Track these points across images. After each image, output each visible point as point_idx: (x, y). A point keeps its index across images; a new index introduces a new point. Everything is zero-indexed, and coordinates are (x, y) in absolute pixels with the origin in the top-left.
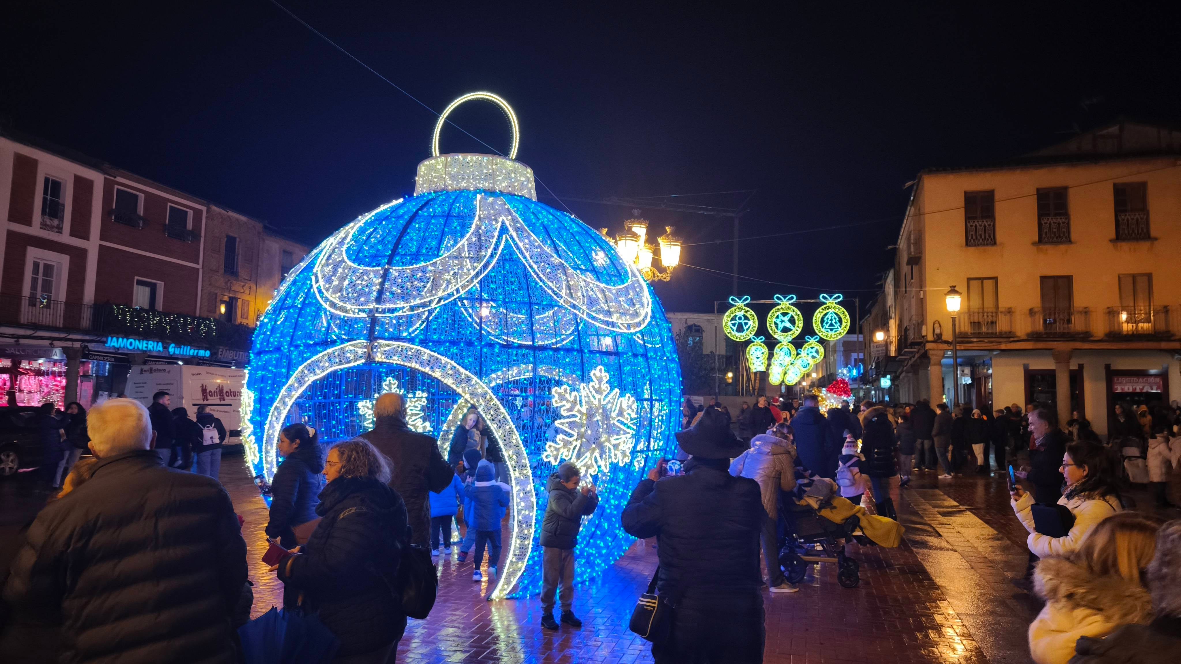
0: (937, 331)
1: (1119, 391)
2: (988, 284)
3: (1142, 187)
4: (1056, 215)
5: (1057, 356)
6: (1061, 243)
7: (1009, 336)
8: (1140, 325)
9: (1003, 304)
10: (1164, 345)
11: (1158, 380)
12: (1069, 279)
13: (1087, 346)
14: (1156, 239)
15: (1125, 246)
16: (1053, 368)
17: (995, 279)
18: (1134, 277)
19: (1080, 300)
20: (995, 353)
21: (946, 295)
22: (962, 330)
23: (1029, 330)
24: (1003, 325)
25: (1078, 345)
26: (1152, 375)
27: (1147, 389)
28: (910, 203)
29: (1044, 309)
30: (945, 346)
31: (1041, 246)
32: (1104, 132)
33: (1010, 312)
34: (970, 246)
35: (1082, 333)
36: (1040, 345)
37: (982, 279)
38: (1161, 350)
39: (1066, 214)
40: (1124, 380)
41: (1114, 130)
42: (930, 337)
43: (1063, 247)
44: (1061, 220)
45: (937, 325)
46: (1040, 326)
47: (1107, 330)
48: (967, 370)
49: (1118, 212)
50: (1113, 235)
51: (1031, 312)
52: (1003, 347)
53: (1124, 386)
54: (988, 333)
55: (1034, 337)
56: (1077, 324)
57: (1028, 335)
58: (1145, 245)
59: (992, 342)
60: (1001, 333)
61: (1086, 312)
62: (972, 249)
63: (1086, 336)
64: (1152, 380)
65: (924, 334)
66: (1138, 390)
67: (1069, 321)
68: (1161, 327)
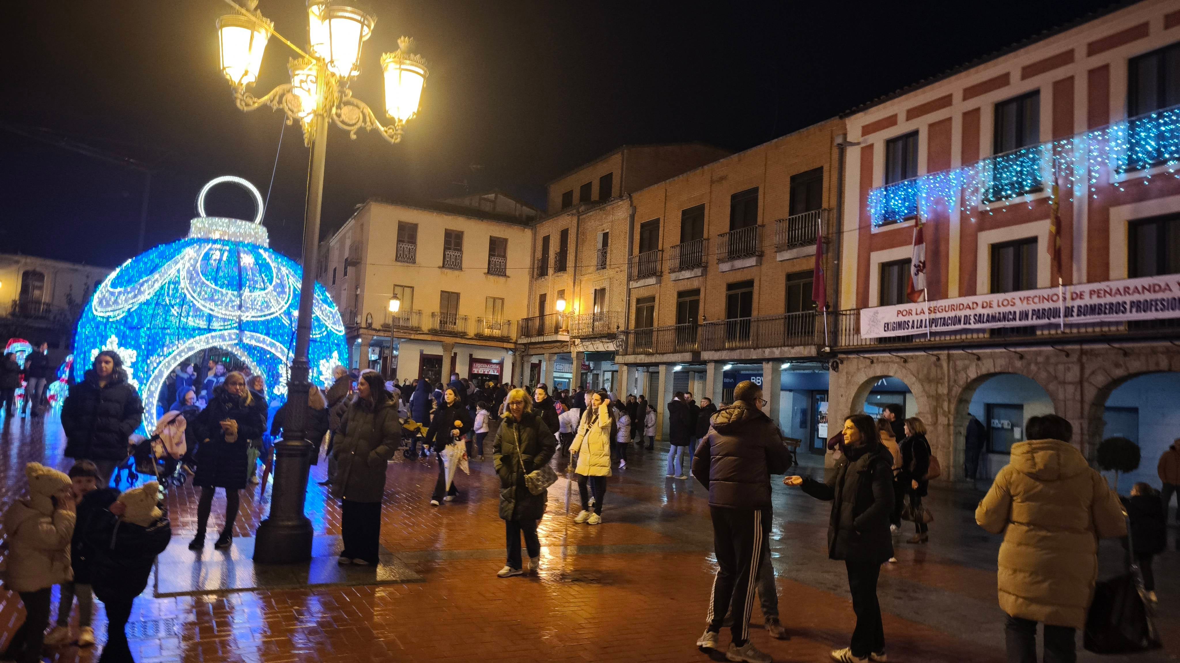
0: (369, 321)
1: (476, 372)
2: (408, 291)
3: (505, 241)
4: (455, 250)
5: (446, 347)
6: (457, 269)
7: (417, 330)
8: (495, 331)
9: (416, 307)
10: (505, 345)
11: (498, 367)
12: (458, 295)
13: (463, 341)
14: (509, 277)
15: (491, 278)
16: (442, 354)
17: (412, 288)
18: (494, 299)
19: (463, 310)
20: (403, 340)
21: (390, 299)
22: (387, 322)
23: (430, 327)
24: (414, 322)
25: (458, 340)
26: (494, 364)
27: (491, 373)
28: (353, 217)
29: (441, 313)
30: (374, 332)
31: (444, 270)
32: (486, 196)
33: (420, 313)
34: (398, 261)
35: (462, 333)
36: (435, 338)
37: (403, 287)
38: (503, 348)
39: (460, 250)
40: (478, 365)
41: (492, 196)
42: (363, 325)
43: (457, 273)
44: (457, 254)
45: (369, 317)
46: (437, 326)
47: (476, 332)
48: (377, 350)
49: (491, 255)
50: (486, 271)
51: (433, 315)
52: (412, 337)
53: (479, 369)
54: (404, 326)
55: (433, 332)
56: (459, 327)
57: (429, 331)
58: (502, 279)
59: (405, 333)
60: (412, 327)
61: (465, 319)
62: (399, 264)
63: (463, 335)
64: (494, 366)
65: (359, 321)
66: (486, 373)
67: (455, 324)
68: (505, 334)
